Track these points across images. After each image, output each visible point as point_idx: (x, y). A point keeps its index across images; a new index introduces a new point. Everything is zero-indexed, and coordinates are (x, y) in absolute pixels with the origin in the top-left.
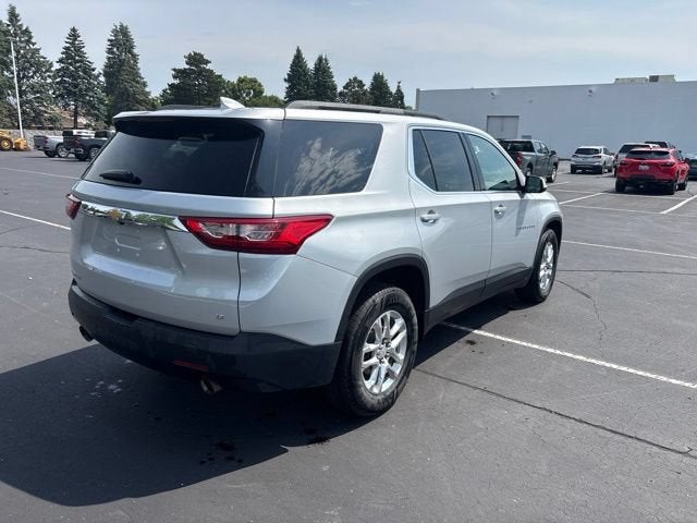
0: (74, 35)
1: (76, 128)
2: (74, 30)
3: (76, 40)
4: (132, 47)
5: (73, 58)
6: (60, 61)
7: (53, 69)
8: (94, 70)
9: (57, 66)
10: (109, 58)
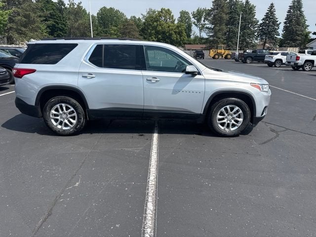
0: (272, 6)
1: (264, 49)
2: (272, 4)
3: (272, 9)
4: (301, 8)
5: (269, 17)
6: (263, 19)
7: (259, 23)
8: (277, 22)
9: (261, 22)
10: (287, 15)
